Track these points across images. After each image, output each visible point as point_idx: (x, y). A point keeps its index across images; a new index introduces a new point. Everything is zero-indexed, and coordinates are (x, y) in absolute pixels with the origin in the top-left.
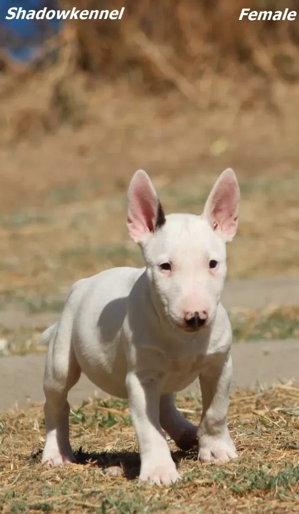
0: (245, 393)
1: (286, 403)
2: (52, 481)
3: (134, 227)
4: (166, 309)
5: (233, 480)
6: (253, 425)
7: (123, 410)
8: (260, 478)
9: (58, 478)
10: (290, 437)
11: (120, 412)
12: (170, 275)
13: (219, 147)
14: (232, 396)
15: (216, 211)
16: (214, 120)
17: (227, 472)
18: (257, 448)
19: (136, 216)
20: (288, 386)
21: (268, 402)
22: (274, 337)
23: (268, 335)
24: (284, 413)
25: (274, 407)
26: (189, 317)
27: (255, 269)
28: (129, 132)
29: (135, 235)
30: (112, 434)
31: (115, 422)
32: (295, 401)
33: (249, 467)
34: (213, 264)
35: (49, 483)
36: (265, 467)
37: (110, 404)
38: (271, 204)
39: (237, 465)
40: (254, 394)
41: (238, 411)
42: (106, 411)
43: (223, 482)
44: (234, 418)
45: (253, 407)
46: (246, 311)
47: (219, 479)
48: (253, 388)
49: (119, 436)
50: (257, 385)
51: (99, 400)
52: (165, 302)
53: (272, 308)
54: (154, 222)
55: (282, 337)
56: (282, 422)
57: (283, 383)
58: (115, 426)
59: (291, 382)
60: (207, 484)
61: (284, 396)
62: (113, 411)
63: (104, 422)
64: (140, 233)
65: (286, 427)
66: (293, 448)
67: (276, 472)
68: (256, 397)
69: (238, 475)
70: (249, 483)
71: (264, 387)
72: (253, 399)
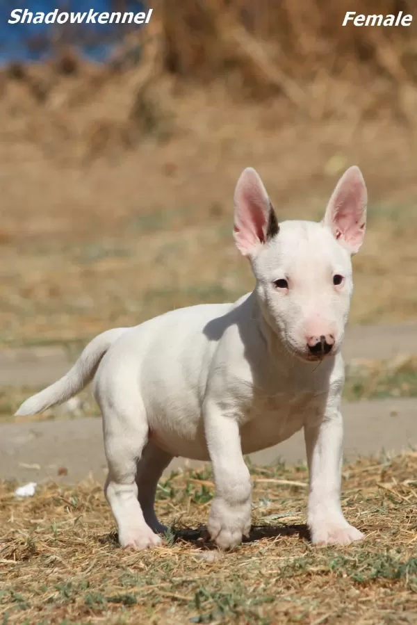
0: (367, 463)
2: (135, 568)
3: (242, 237)
4: (283, 333)
5: (355, 567)
6: (378, 501)
8: (387, 565)
9: (142, 565)
12: (287, 294)
14: (353, 465)
15: (339, 217)
16: (330, 131)
17: (347, 557)
18: (383, 528)
19: (244, 223)
21: (395, 473)
22: (403, 395)
23: (396, 392)
24: (416, 486)
25: (403, 479)
26: (313, 343)
27: (380, 312)
28: (226, 147)
29: (243, 246)
31: (211, 498)
33: (373, 552)
34: (337, 279)
35: (131, 571)
36: (393, 552)
37: (204, 476)
38: (399, 234)
39: (359, 550)
40: (379, 463)
41: (359, 485)
42: (199, 483)
43: (341, 570)
44: (355, 493)
45: (378, 479)
46: (370, 363)
47: (338, 566)
48: (377, 456)
50: (383, 452)
51: (190, 471)
52: (282, 325)
53: (400, 359)
54: (265, 230)
56: (413, 497)
57: (414, 450)
60: (323, 572)
61: (416, 466)
62: (207, 483)
63: (197, 497)
64: (248, 244)
67: (407, 558)
68: (381, 467)
69: (360, 562)
70: (374, 571)
71: (390, 455)
72: (377, 469)
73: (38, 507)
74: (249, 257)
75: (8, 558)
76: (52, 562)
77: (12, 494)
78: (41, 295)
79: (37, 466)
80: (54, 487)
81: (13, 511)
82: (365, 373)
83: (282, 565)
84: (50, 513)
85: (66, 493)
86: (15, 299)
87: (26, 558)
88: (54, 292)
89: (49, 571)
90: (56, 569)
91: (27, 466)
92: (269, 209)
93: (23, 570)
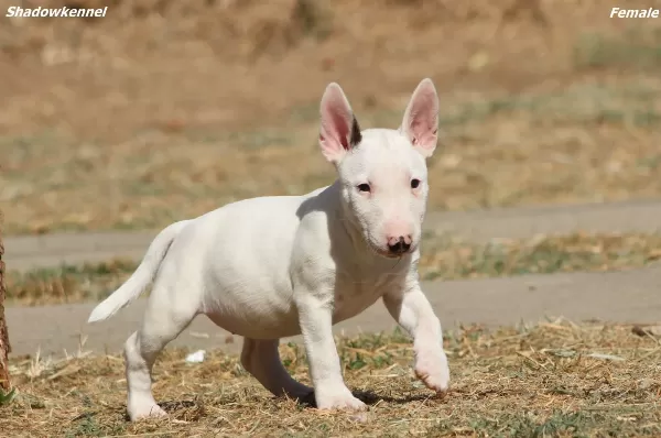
0: (508, 333)
1: (554, 343)
2: (296, 428)
3: (327, 144)
4: (366, 233)
5: (496, 427)
6: (518, 368)
7: (373, 350)
8: (525, 426)
9: (301, 425)
10: (558, 381)
11: (369, 353)
12: (370, 197)
13: (479, 61)
14: (494, 335)
15: (414, 124)
16: (474, 30)
17: (488, 419)
18: (521, 392)
19: (328, 133)
20: (556, 325)
21: (533, 343)
22: (540, 271)
23: (534, 269)
24: (552, 354)
25: (541, 348)
26: (393, 243)
27: (520, 195)
28: (380, 44)
29: (328, 153)
30: (362, 377)
31: (364, 364)
32: (564, 341)
33: (513, 414)
34: (415, 183)
35: (293, 431)
36: (530, 414)
37: (359, 344)
38: (537, 124)
39: (500, 412)
40: (518, 333)
41: (500, 353)
42: (354, 352)
43: (483, 430)
44: (496, 360)
45: (517, 347)
46: (509, 242)
47: (480, 427)
48: (517, 327)
49: (368, 379)
50: (522, 323)
51: (346, 340)
52: (365, 226)
53: (538, 239)
54: (348, 138)
55: (550, 270)
56: (550, 364)
57: (550, 322)
58: (365, 368)
59: (559, 321)
60: (467, 432)
61: (552, 336)
62: (362, 351)
63: (352, 364)
64: (334, 152)
65: (554, 370)
66: (562, 393)
67: (543, 420)
68: (520, 336)
69: (500, 423)
70: (513, 431)
71: (529, 326)
72: (516, 339)
73: (206, 372)
74: (334, 163)
75: (179, 418)
76: (219, 423)
77: (183, 361)
78: (210, 179)
79: (206, 335)
80: (221, 354)
81: (184, 376)
82: (506, 251)
83: (429, 425)
84: (217, 377)
85: (233, 360)
86: (186, 183)
87: (196, 419)
88: (222, 177)
89: (217, 430)
90: (223, 429)
91: (197, 335)
92: (352, 119)
93: (192, 429)
